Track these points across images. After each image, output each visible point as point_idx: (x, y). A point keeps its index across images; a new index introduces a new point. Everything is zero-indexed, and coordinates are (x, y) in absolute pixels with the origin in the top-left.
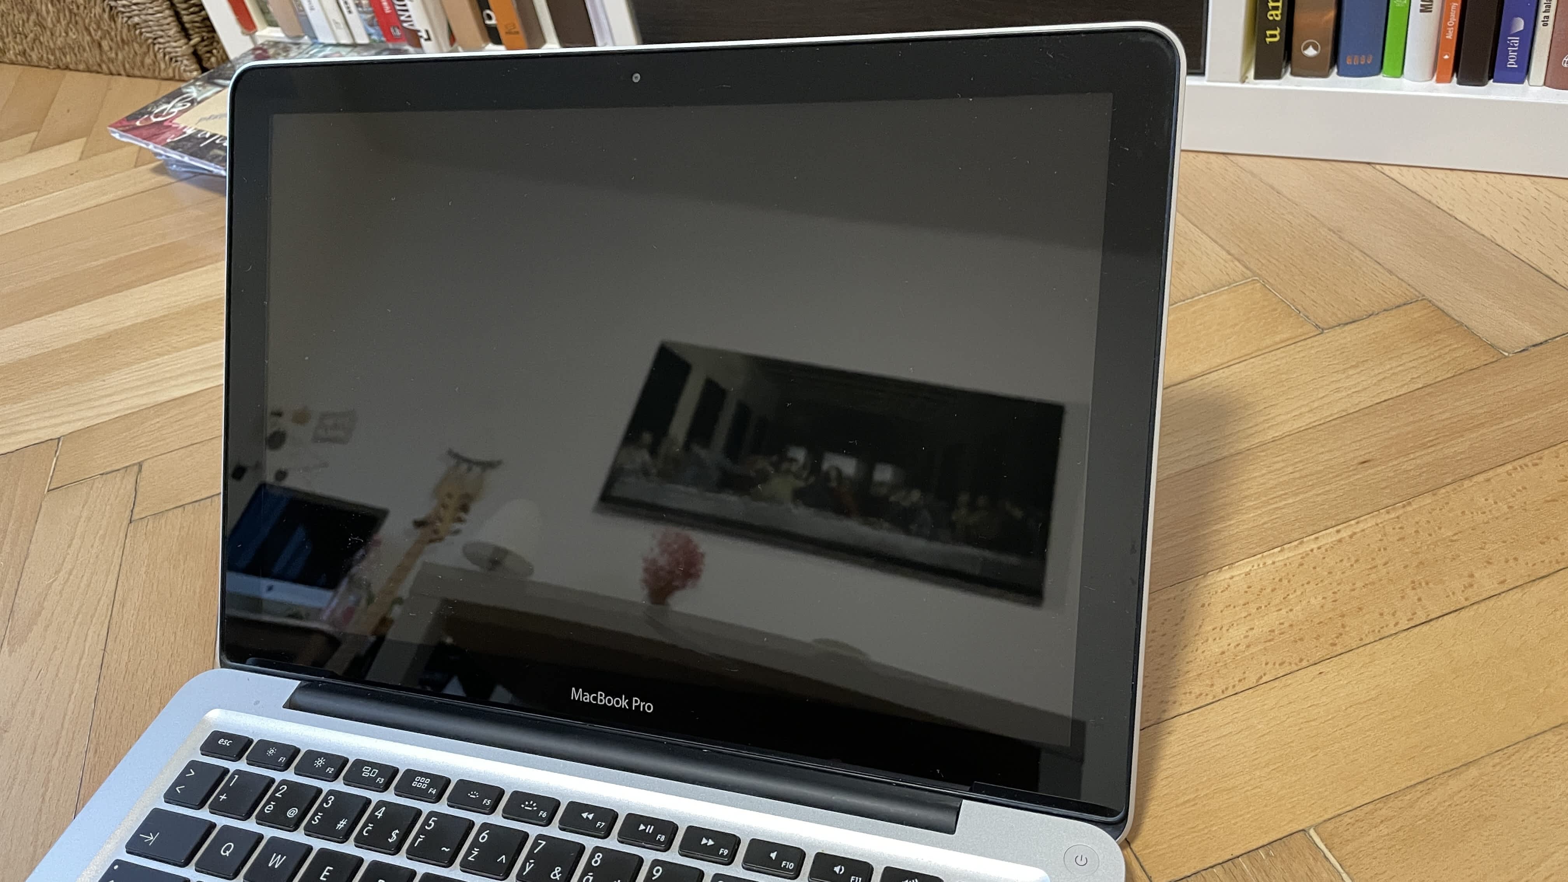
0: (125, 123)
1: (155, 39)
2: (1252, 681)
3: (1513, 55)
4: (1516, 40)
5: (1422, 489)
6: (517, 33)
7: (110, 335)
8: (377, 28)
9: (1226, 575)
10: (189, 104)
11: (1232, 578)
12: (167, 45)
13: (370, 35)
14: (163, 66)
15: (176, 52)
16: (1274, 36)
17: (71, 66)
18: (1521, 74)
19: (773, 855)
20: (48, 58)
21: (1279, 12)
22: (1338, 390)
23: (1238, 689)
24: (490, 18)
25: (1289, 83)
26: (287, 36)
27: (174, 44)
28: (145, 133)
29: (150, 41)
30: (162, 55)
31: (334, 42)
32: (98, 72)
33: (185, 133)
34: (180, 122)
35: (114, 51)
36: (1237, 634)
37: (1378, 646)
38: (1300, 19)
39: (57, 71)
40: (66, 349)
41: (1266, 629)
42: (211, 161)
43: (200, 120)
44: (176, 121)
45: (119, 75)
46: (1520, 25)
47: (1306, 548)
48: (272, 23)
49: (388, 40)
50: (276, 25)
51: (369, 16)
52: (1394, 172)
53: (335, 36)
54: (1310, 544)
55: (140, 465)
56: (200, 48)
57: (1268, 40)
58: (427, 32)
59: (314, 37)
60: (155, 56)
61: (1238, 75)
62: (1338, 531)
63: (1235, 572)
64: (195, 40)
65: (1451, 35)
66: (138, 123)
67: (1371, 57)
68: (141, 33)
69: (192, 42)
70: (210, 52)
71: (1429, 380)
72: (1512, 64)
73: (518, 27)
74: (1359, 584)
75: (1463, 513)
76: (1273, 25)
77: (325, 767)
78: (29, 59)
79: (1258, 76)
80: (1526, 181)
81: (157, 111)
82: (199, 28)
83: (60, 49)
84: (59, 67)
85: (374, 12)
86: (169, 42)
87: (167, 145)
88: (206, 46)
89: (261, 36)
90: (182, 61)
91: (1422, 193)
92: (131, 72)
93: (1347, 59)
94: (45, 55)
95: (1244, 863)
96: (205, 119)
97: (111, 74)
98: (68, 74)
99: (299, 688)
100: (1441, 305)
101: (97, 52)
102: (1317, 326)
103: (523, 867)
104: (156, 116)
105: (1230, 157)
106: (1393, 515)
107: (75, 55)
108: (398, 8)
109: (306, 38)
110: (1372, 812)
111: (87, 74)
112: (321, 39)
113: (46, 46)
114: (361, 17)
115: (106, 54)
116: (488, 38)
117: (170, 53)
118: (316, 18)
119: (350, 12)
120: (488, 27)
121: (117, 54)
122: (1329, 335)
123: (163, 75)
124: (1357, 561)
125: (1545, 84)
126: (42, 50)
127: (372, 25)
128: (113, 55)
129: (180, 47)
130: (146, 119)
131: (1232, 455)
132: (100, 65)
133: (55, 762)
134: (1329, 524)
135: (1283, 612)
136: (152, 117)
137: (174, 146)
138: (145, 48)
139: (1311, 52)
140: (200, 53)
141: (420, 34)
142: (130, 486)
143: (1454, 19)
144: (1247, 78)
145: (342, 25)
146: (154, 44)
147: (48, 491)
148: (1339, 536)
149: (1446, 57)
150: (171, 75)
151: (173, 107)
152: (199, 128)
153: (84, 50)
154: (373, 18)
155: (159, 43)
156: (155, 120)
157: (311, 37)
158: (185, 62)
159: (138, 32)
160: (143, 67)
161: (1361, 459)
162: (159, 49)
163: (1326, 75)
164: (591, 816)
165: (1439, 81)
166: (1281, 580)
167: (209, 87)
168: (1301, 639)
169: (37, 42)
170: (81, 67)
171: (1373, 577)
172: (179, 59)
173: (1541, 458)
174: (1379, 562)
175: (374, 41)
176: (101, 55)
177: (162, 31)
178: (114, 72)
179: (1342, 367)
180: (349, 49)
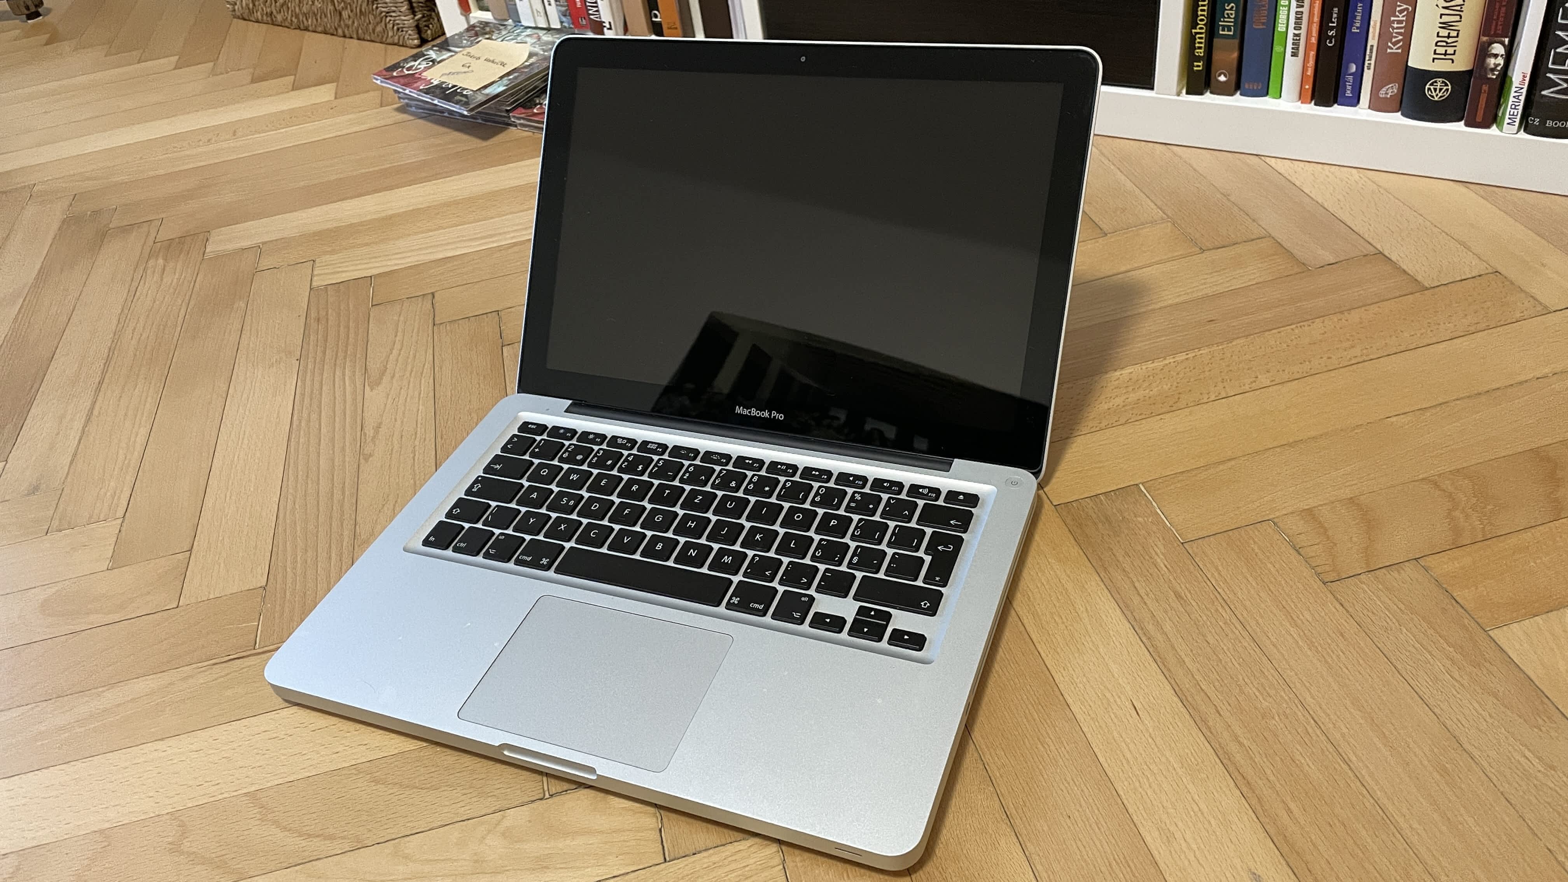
0: (385, 73)
1: (388, 13)
2: (1123, 421)
3: (1349, 88)
4: (1351, 78)
5: (1241, 335)
6: (676, 28)
7: (391, 217)
8: (569, 17)
9: (1118, 373)
10: (431, 63)
11: (1121, 375)
12: (397, 18)
13: (562, 22)
14: (390, 34)
15: (404, 24)
16: (1199, 66)
17: (310, 28)
18: (1354, 101)
19: (851, 479)
20: (291, 20)
21: (1202, 51)
22: (1205, 284)
23: (1114, 425)
24: (656, 16)
25: (1208, 98)
26: (495, 18)
27: (403, 18)
28: (402, 81)
29: (384, 14)
30: (391, 26)
31: (533, 25)
32: (333, 35)
33: (432, 83)
34: (427, 75)
35: (351, 20)
36: (1119, 401)
37: (1196, 408)
38: (1217, 56)
39: (298, 31)
40: (361, 224)
41: (1136, 399)
42: (456, 104)
43: (443, 75)
44: (424, 74)
45: (351, 38)
46: (1353, 68)
47: (1167, 362)
48: (483, 8)
49: (576, 27)
50: (488, 10)
51: (564, 9)
52: (1272, 162)
53: (535, 22)
54: (1170, 360)
55: (433, 294)
56: (421, 22)
57: (1195, 68)
58: (610, 23)
59: (517, 21)
60: (386, 27)
61: (1174, 89)
62: (1187, 354)
63: (1123, 372)
64: (419, 16)
65: (1310, 72)
66: (395, 74)
67: (1260, 84)
68: (377, 8)
69: (416, 18)
70: (428, 26)
71: (1261, 280)
72: (1349, 94)
73: (678, 24)
74: (1192, 380)
75: (1261, 348)
76: (1198, 59)
77: (595, 438)
78: (274, 19)
79: (1188, 93)
80: (1354, 171)
81: (408, 65)
82: (422, 7)
83: (305, 14)
84: (299, 28)
85: (568, 6)
86: (399, 16)
87: (420, 90)
88: (425, 21)
89: (475, 18)
90: (407, 32)
91: (1286, 175)
92: (362, 37)
93: (1245, 85)
94: (289, 18)
95: (1102, 497)
96: (445, 74)
97: (344, 36)
98: (308, 34)
99: (571, 404)
100: (1279, 240)
101: (337, 18)
102: (1201, 249)
103: (715, 481)
104: (408, 69)
105: (1169, 146)
106: (1220, 347)
107: (317, 20)
108: (588, 4)
109: (510, 21)
110: (1174, 478)
111: (323, 35)
112: (525, 23)
113: (292, 11)
114: (557, 9)
115: (344, 21)
116: (652, 30)
117: (398, 24)
118: (522, 8)
119: (550, 4)
120: (653, 22)
121: (353, 22)
122: (1207, 253)
123: (390, 40)
124: (1194, 369)
125: (1369, 108)
126: (288, 13)
127: (565, 16)
128: (350, 23)
129: (408, 21)
130: (400, 71)
131: (1135, 315)
132: (336, 29)
133: (417, 443)
134: (1182, 351)
135: (1147, 391)
136: (405, 70)
137: (427, 92)
138: (378, 19)
139: (1222, 78)
140: (420, 26)
141: (604, 24)
142: (429, 306)
143: (1311, 63)
144: (1181, 93)
145: (542, 13)
146: (386, 17)
147: (372, 306)
148: (1187, 356)
149: (1307, 87)
150: (396, 41)
151: (419, 64)
152: (443, 80)
153: (326, 16)
154: (567, 10)
155: (391, 16)
156: (407, 72)
157: (514, 21)
158: (410, 32)
159: (375, 6)
160: (374, 34)
161: (1209, 320)
162: (390, 20)
163: (1232, 95)
164: (750, 462)
165: (1302, 103)
166: (1149, 376)
167: (444, 52)
168: (1154, 404)
169: (285, 8)
170: (320, 29)
171: (1202, 376)
172: (404, 29)
173: (1313, 323)
174: (1207, 369)
175: (565, 27)
176: (340, 21)
177: (396, 7)
178: (348, 35)
179: (1210, 271)
180: (545, 32)
